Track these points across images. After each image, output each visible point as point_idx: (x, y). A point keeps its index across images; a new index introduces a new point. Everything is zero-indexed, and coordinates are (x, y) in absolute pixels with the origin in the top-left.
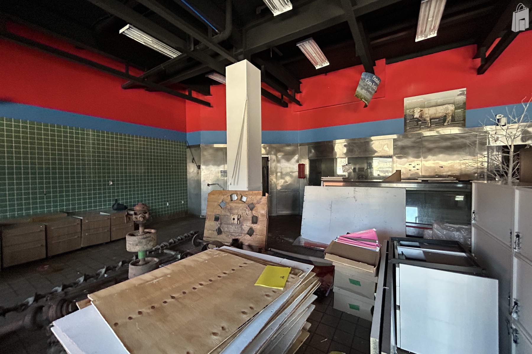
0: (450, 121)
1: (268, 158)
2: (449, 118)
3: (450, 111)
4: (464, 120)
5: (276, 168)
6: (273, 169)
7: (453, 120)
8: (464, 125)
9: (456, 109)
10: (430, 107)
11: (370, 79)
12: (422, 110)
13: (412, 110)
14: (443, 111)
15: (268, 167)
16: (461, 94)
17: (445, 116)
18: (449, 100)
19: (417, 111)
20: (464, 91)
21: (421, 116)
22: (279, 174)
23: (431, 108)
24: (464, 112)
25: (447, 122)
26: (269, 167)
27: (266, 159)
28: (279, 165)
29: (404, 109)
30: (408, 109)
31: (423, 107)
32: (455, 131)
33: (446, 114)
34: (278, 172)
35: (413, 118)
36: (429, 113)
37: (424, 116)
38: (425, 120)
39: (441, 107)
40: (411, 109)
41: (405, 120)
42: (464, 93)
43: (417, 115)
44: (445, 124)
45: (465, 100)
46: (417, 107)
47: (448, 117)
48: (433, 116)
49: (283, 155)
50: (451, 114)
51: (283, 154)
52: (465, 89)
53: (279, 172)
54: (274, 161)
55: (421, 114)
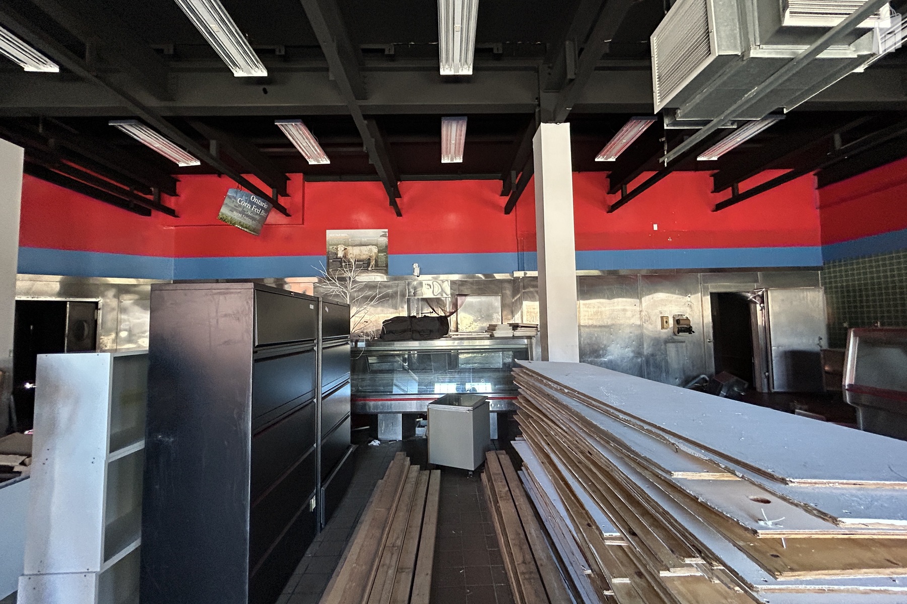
0: (374, 266)
1: (97, 303)
2: (373, 263)
3: (374, 254)
4: (387, 266)
5: (118, 322)
6: (109, 324)
7: (376, 265)
8: (386, 273)
9: (379, 251)
10: (354, 246)
11: (246, 200)
12: (346, 249)
13: (335, 247)
14: (367, 253)
15: (96, 321)
16: (383, 236)
17: (369, 259)
18: (372, 240)
19: (341, 249)
20: (385, 232)
21: (345, 256)
22: (124, 334)
23: (355, 248)
24: (387, 258)
25: (371, 266)
26: (100, 321)
27: (93, 305)
28: (124, 317)
29: (327, 244)
30: (331, 245)
31: (347, 244)
32: (379, 278)
33: (370, 257)
34: (121, 331)
35: (337, 258)
36: (355, 253)
37: (349, 256)
38: (349, 261)
39: (364, 247)
40: (335, 245)
41: (328, 259)
42: (386, 235)
43: (340, 254)
44: (369, 269)
45: (387, 243)
46: (340, 244)
47: (371, 260)
48: (358, 257)
49: (137, 300)
50: (374, 258)
51: (136, 297)
52: (387, 230)
53: (125, 330)
54: (113, 309)
55: (345, 253)
